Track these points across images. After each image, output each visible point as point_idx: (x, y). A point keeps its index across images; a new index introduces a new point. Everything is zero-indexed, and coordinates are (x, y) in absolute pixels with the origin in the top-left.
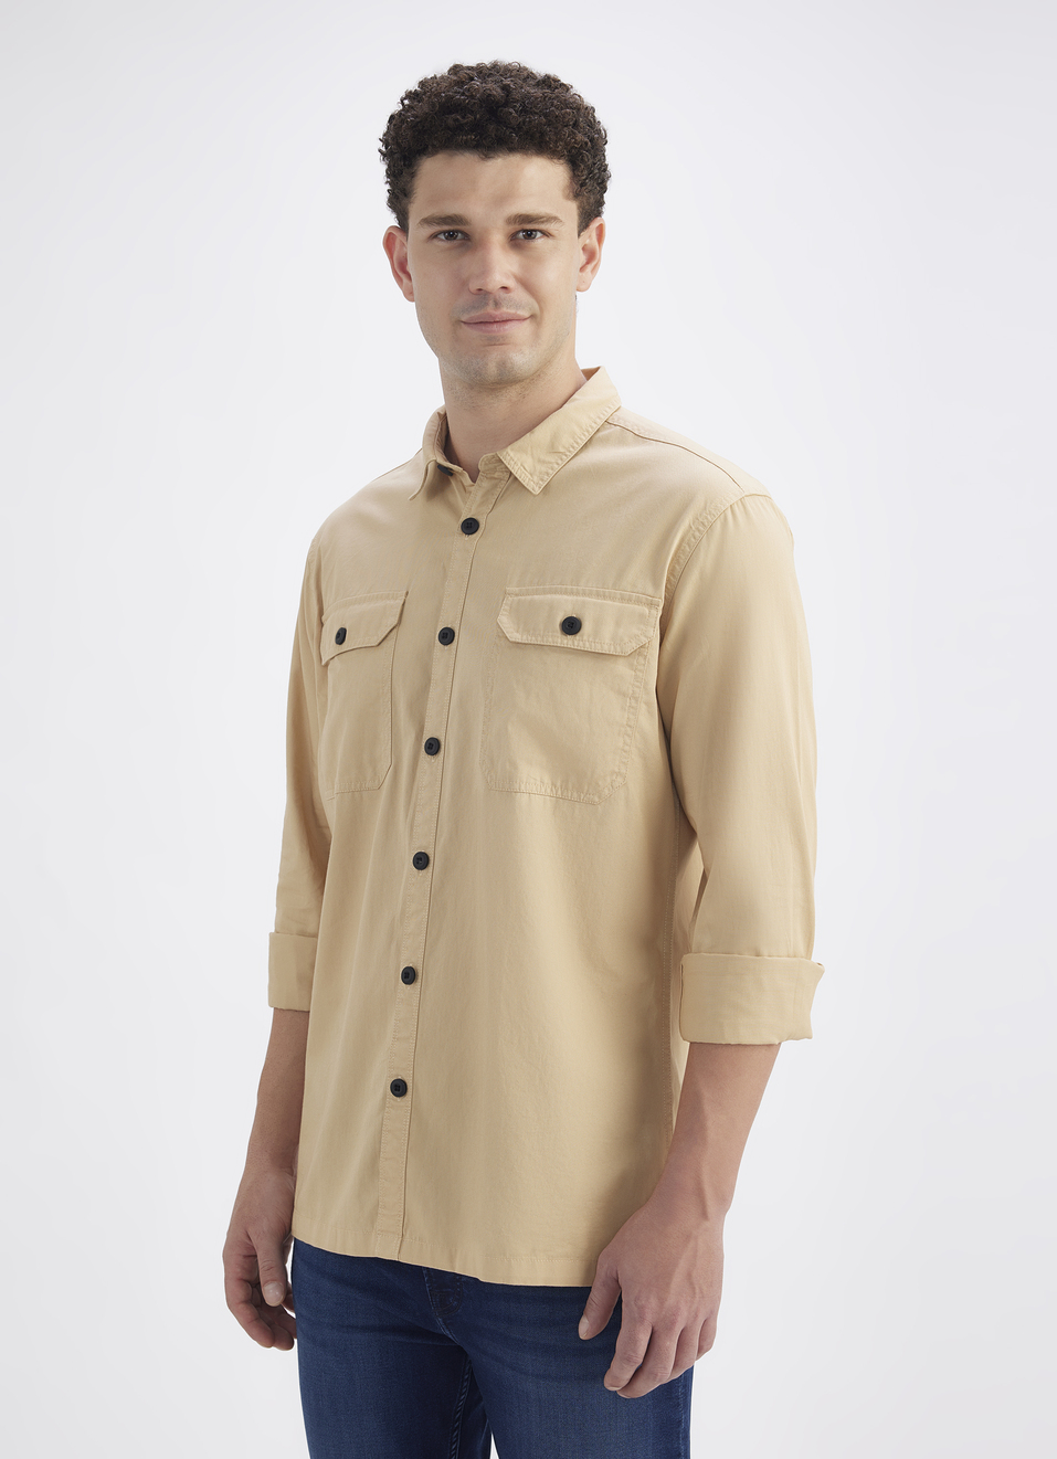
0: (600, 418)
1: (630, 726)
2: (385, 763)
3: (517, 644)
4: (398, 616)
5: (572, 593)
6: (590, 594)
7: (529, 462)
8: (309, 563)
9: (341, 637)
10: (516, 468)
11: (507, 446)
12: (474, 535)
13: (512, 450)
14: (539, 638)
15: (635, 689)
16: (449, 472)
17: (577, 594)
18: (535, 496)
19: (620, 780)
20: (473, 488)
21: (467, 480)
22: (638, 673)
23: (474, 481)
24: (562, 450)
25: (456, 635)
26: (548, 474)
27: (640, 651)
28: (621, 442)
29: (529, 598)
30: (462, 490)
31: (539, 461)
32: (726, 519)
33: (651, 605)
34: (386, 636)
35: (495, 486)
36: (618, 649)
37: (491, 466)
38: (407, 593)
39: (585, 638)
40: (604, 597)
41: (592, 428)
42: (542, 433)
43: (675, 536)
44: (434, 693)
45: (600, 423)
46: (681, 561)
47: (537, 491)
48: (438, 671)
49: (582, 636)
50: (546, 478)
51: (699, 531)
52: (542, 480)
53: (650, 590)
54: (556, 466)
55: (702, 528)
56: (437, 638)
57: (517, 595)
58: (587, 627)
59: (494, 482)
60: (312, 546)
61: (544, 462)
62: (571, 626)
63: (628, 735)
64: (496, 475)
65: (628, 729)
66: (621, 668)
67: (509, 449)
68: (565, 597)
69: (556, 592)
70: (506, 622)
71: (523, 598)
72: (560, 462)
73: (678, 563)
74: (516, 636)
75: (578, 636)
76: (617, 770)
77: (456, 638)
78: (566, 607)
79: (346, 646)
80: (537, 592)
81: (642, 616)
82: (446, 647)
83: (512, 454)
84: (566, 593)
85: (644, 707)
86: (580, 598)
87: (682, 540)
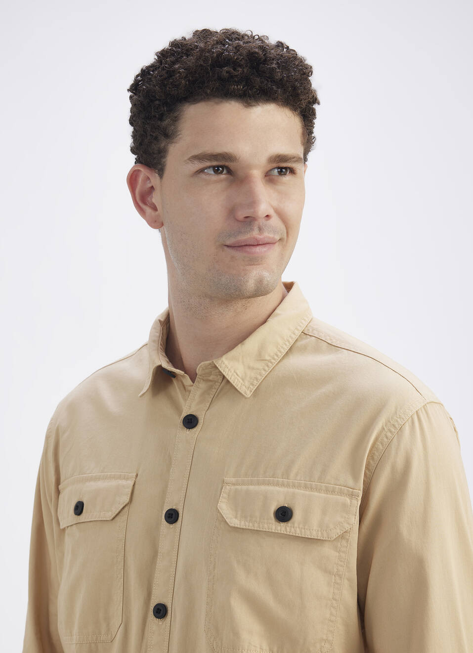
0: (298, 330)
1: (335, 600)
2: (117, 620)
3: (236, 529)
4: (129, 495)
5: (283, 485)
6: (299, 486)
7: (240, 369)
8: (47, 438)
9: (80, 509)
10: (230, 374)
11: (221, 356)
12: (195, 429)
13: (226, 359)
14: (256, 525)
15: (340, 568)
16: (173, 375)
17: (288, 486)
18: (246, 398)
19: (327, 646)
20: (192, 388)
21: (187, 381)
22: (341, 554)
23: (194, 382)
24: (267, 358)
25: (180, 515)
26: (257, 379)
27: (342, 536)
28: (317, 350)
29: (245, 487)
30: (182, 388)
31: (249, 367)
32: (413, 422)
33: (352, 495)
34: (119, 512)
35: (211, 388)
36: (325, 535)
37: (207, 371)
38: (137, 475)
39: (296, 525)
40: (312, 489)
41: (292, 338)
42: (252, 344)
43: (371, 435)
44: (161, 564)
45: (298, 333)
46: (375, 457)
47: (249, 394)
48: (164, 545)
49: (293, 523)
50: (257, 384)
51: (391, 432)
52: (253, 385)
53: (351, 482)
54: (263, 372)
55: (393, 430)
56: (163, 517)
57: (234, 484)
58: (297, 516)
59: (211, 383)
60: (51, 423)
61: (253, 369)
62: (284, 514)
63: (334, 607)
64: (211, 378)
65: (334, 602)
66: (327, 550)
67: (224, 358)
68: (277, 488)
69: (269, 484)
70: (224, 507)
71: (239, 487)
72: (267, 368)
73: (373, 459)
74: (235, 522)
75: (290, 524)
76: (325, 637)
77: (180, 518)
78: (279, 497)
79: (84, 517)
80: (251, 483)
81: (344, 505)
82: (172, 526)
83: (226, 362)
84: (277, 484)
85: (346, 582)
86: (291, 490)
87: (376, 439)
